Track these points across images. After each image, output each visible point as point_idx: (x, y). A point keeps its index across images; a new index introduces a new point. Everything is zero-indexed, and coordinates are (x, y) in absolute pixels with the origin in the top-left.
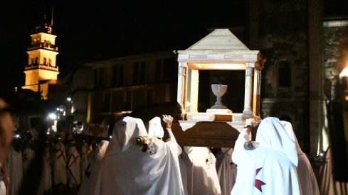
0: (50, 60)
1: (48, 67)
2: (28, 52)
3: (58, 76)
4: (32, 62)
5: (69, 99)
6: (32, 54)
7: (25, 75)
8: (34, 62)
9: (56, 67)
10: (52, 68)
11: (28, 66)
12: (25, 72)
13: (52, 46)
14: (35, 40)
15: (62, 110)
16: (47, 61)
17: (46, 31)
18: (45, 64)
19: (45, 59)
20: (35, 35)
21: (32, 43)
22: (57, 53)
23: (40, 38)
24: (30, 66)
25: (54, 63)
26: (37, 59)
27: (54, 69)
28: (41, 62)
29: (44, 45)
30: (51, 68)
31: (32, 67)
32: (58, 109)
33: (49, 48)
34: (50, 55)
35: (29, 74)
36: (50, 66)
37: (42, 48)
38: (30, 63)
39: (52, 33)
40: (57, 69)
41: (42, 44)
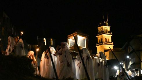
1: (108, 43)
2: (97, 37)
3: (113, 47)
4: (100, 41)
5: (128, 57)
6: (99, 37)
9: (112, 43)
10: (110, 43)
11: (98, 44)
12: (97, 47)
13: (109, 32)
14: (100, 30)
16: (107, 40)
17: (105, 25)
18: (106, 42)
19: (106, 39)
20: (100, 27)
21: (99, 32)
22: (112, 35)
23: (102, 29)
24: (99, 43)
26: (102, 39)
27: (111, 44)
28: (104, 41)
30: (109, 43)
31: (100, 44)
32: (120, 63)
33: (107, 33)
34: (108, 37)
35: (98, 47)
36: (109, 42)
37: (104, 34)
39: (108, 26)
40: (113, 44)
41: (104, 31)
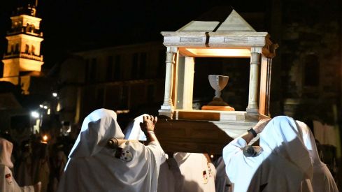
0: (33, 48)
1: (31, 56)
2: (8, 38)
3: (42, 66)
4: (12, 49)
5: (55, 95)
6: (11, 40)
7: (3, 64)
8: (14, 49)
9: (40, 56)
10: (36, 58)
11: (7, 54)
12: (4, 61)
13: (36, 31)
14: (16, 23)
15: (46, 107)
16: (30, 49)
17: (29, 13)
18: (27, 52)
19: (27, 46)
20: (16, 18)
21: (12, 27)
22: (42, 40)
23: (22, 21)
24: (10, 54)
25: (37, 52)
26: (18, 46)
27: (39, 58)
28: (23, 49)
29: (27, 29)
30: (34, 57)
31: (12, 55)
32: (41, 106)
33: (32, 33)
34: (33, 42)
35: (7, 63)
36: (33, 54)
37: (25, 33)
38: (9, 50)
39: (37, 16)
40: (41, 59)
41: (25, 28)
